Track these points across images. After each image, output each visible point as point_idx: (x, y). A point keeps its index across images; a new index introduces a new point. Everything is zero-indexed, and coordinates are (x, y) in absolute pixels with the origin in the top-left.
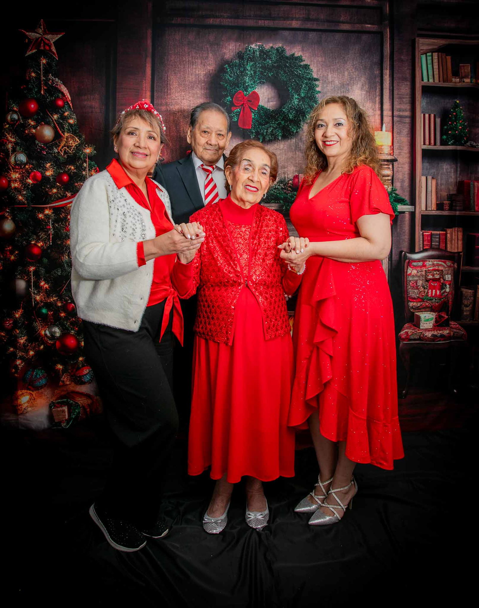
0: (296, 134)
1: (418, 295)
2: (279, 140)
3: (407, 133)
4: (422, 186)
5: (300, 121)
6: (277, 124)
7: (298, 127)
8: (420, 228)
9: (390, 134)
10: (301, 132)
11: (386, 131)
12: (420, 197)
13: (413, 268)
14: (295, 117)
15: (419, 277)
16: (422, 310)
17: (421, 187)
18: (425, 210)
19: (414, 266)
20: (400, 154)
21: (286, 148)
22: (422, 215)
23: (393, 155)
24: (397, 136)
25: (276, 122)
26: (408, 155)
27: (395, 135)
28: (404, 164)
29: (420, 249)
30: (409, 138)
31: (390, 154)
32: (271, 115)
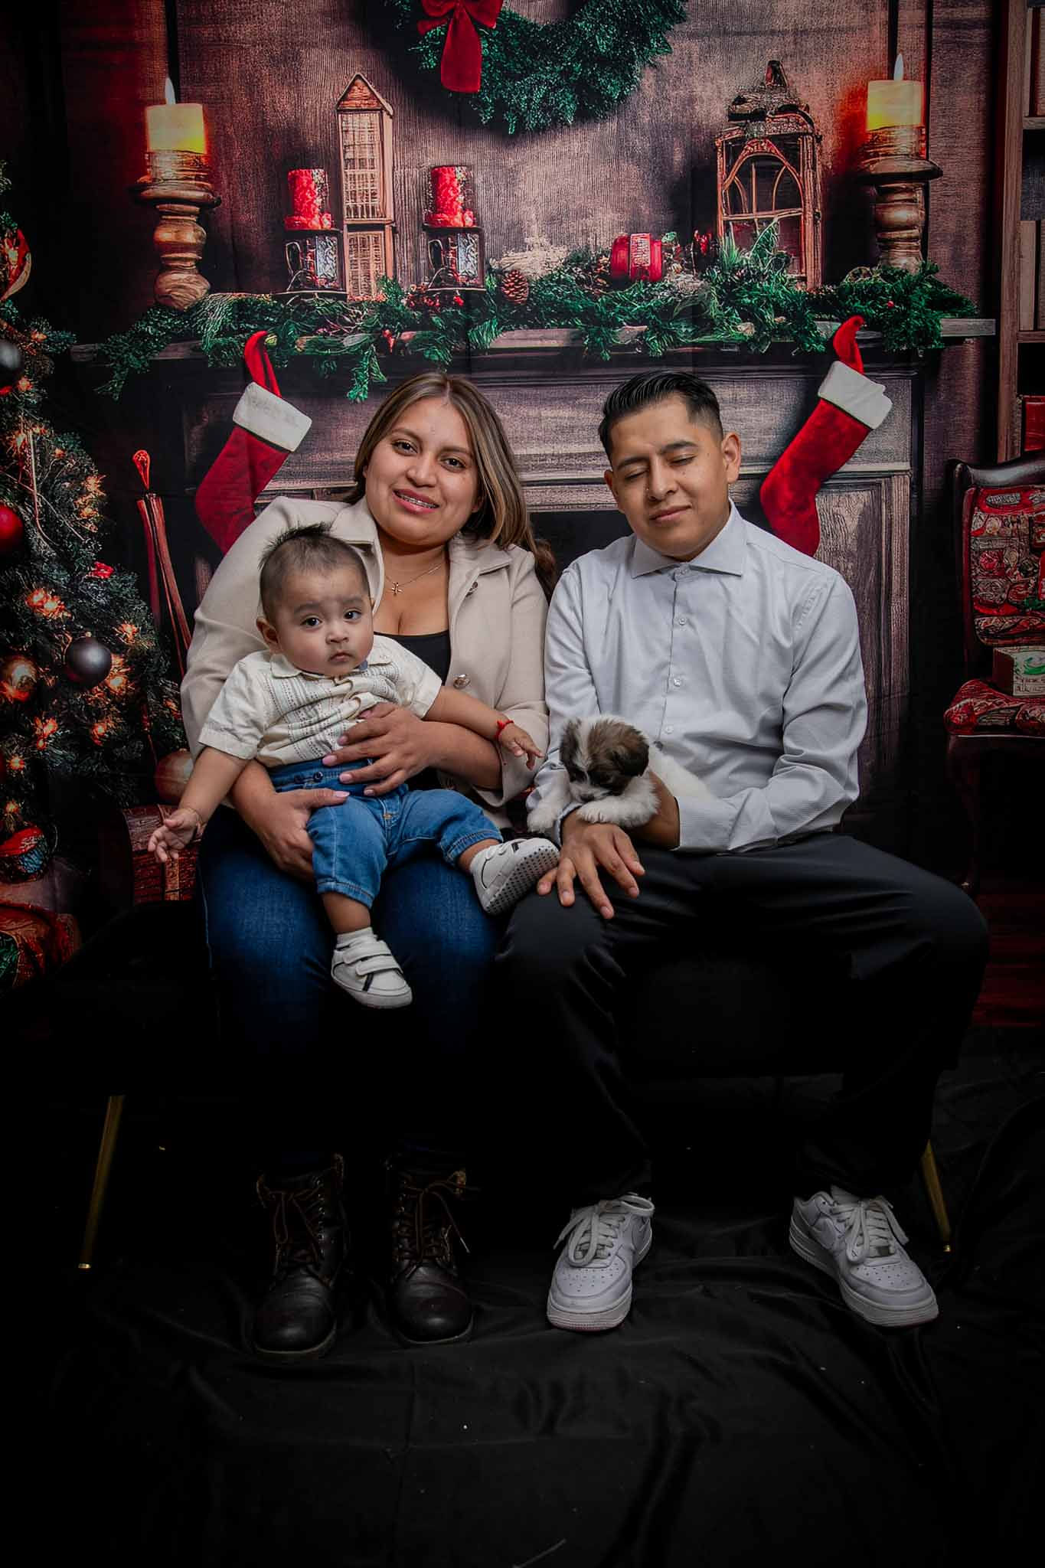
0: (619, 104)
1: (1004, 596)
2: (567, 124)
3: (976, 78)
4: (1023, 254)
5: (632, 60)
6: (561, 72)
7: (626, 79)
8: (1015, 387)
9: (918, 87)
10: (634, 99)
11: (905, 78)
12: (1015, 290)
13: (988, 511)
14: (615, 48)
15: (1008, 539)
16: (1016, 640)
17: (1021, 257)
18: (1032, 329)
19: (994, 506)
20: (950, 152)
21: (588, 151)
22: (1020, 345)
23: (927, 159)
24: (941, 92)
25: (557, 68)
26: (977, 153)
27: (933, 88)
28: (963, 184)
29: (1013, 453)
30: (982, 97)
31: (918, 154)
32: (541, 45)
